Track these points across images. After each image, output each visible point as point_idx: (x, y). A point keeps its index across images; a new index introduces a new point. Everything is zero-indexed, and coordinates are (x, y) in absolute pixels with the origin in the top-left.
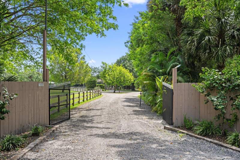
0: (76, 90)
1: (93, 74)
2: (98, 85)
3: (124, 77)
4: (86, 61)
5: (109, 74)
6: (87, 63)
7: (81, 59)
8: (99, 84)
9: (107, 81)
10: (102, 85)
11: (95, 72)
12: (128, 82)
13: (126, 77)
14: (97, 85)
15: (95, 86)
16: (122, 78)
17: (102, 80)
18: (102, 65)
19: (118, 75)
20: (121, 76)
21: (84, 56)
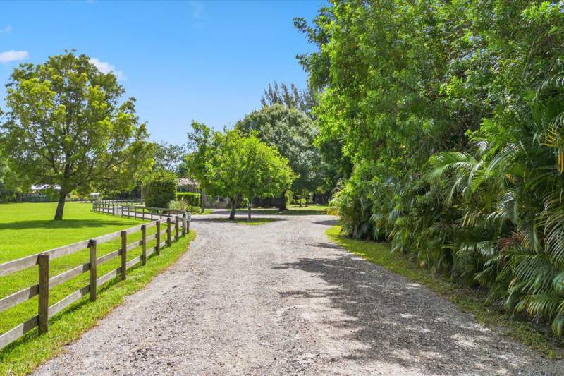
0: (111, 211)
1: (167, 165)
2: (181, 196)
3: (265, 170)
4: (138, 118)
5: (215, 161)
6: (141, 122)
7: (123, 108)
8: (184, 190)
9: (210, 182)
10: (193, 196)
11: (173, 157)
12: (277, 184)
13: (271, 169)
14: (177, 194)
15: (172, 198)
16: (259, 173)
17: (192, 179)
18: (192, 130)
19: (243, 164)
20: (253, 166)
21: (133, 99)
